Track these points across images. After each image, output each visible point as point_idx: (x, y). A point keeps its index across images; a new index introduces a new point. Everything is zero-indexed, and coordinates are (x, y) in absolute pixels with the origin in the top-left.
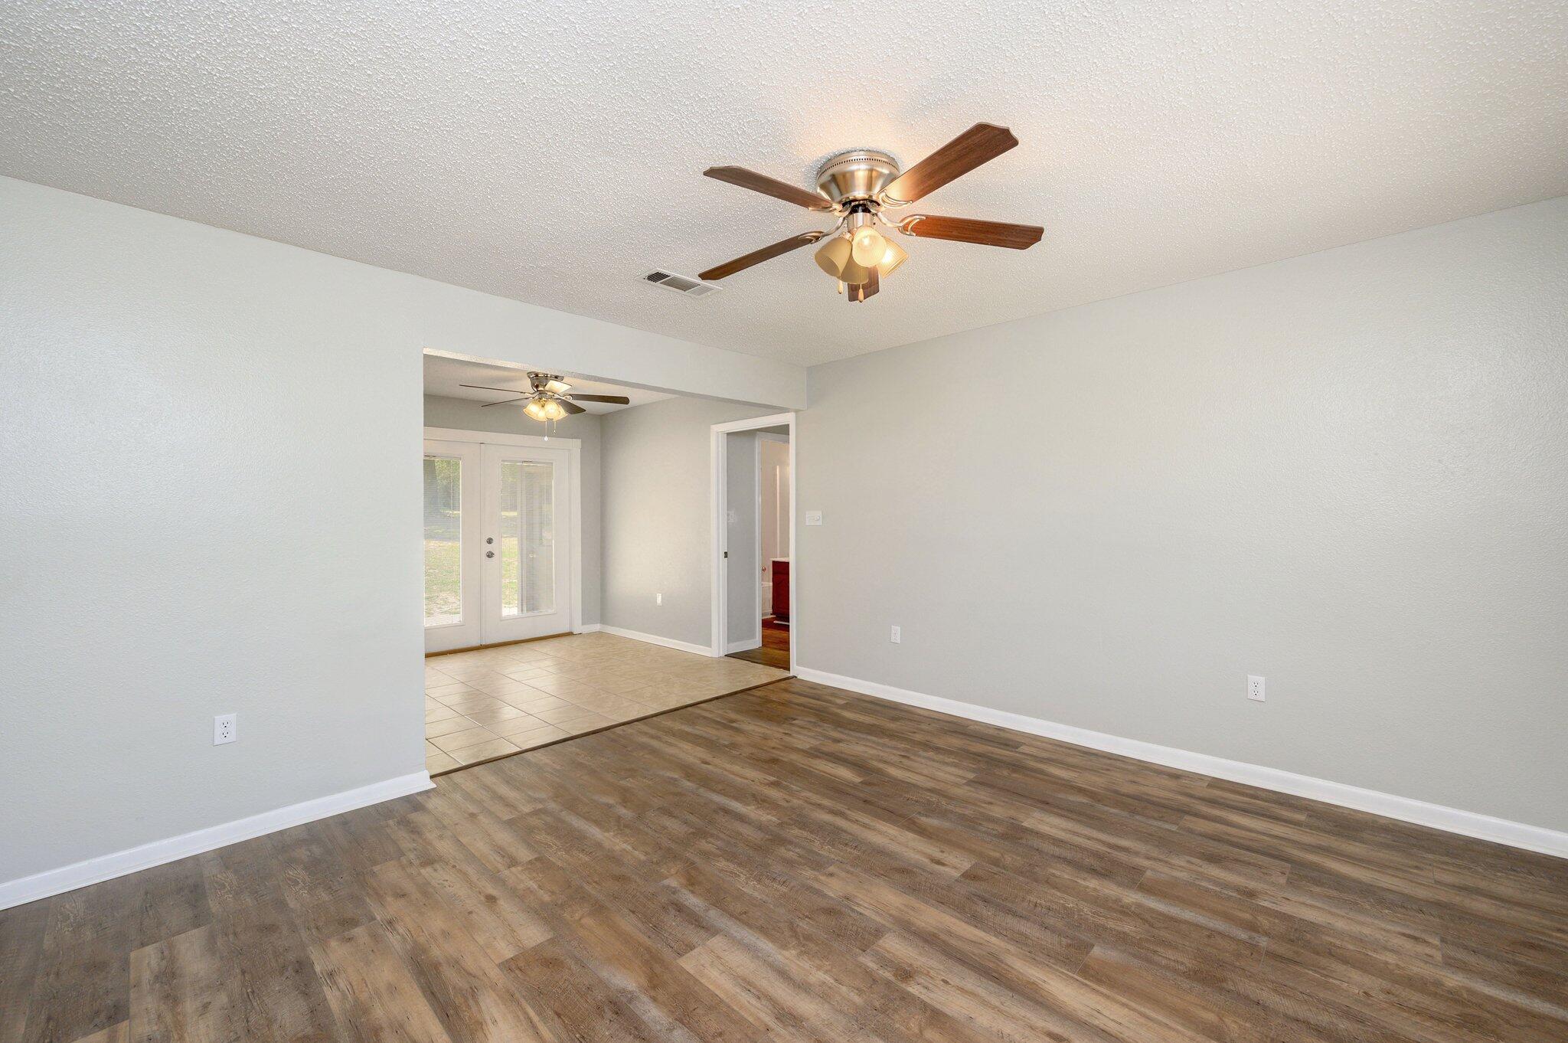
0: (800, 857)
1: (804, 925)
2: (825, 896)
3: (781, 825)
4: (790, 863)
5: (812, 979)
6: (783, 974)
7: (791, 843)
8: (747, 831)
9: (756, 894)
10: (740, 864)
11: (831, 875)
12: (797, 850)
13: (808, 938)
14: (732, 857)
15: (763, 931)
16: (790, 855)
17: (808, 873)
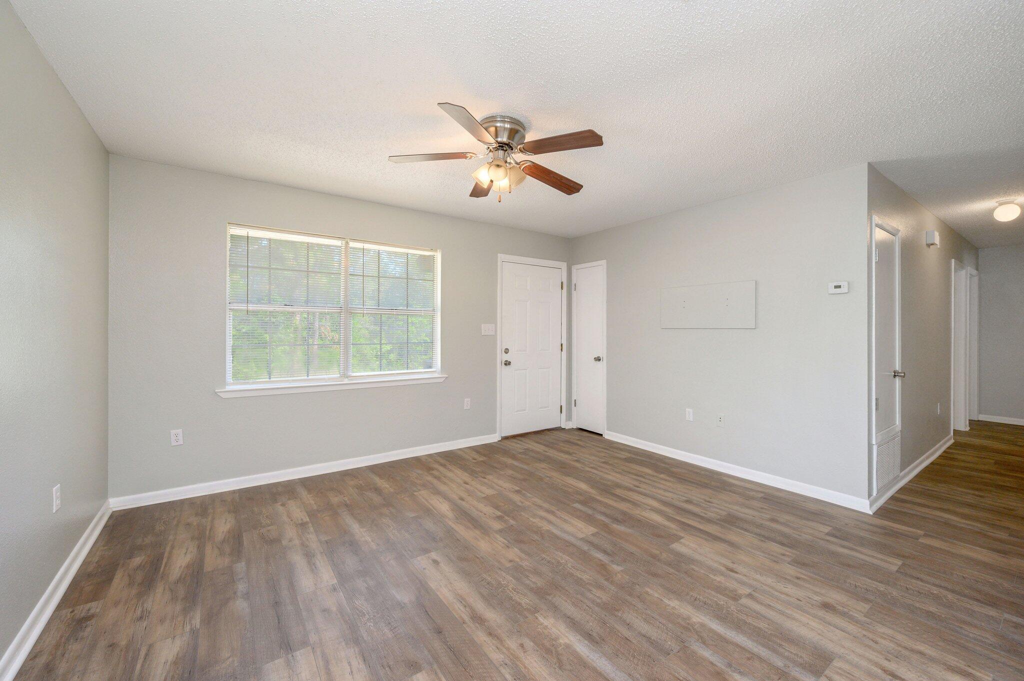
0: (528, 576)
1: (536, 537)
2: (520, 549)
3: (536, 610)
4: (536, 572)
5: (539, 520)
6: (550, 522)
7: (531, 590)
8: (569, 608)
9: (561, 554)
10: (572, 575)
11: (511, 561)
12: (528, 582)
13: (536, 533)
14: (579, 582)
15: (557, 537)
16: (534, 578)
17: (525, 564)
